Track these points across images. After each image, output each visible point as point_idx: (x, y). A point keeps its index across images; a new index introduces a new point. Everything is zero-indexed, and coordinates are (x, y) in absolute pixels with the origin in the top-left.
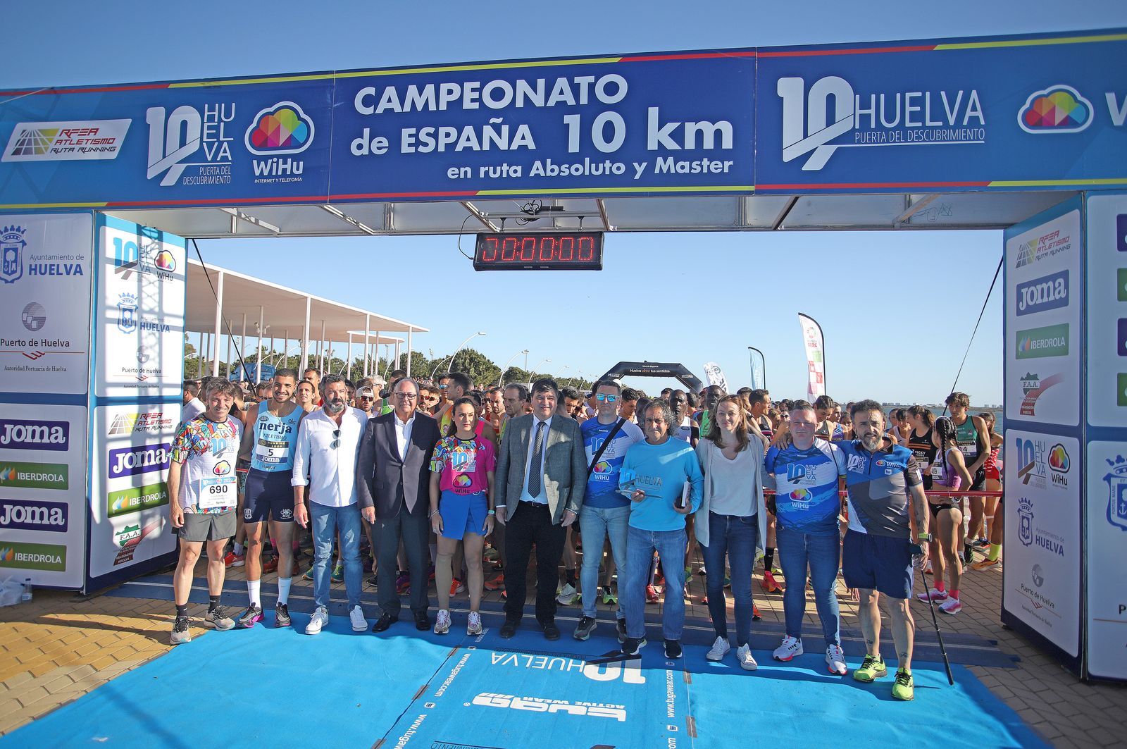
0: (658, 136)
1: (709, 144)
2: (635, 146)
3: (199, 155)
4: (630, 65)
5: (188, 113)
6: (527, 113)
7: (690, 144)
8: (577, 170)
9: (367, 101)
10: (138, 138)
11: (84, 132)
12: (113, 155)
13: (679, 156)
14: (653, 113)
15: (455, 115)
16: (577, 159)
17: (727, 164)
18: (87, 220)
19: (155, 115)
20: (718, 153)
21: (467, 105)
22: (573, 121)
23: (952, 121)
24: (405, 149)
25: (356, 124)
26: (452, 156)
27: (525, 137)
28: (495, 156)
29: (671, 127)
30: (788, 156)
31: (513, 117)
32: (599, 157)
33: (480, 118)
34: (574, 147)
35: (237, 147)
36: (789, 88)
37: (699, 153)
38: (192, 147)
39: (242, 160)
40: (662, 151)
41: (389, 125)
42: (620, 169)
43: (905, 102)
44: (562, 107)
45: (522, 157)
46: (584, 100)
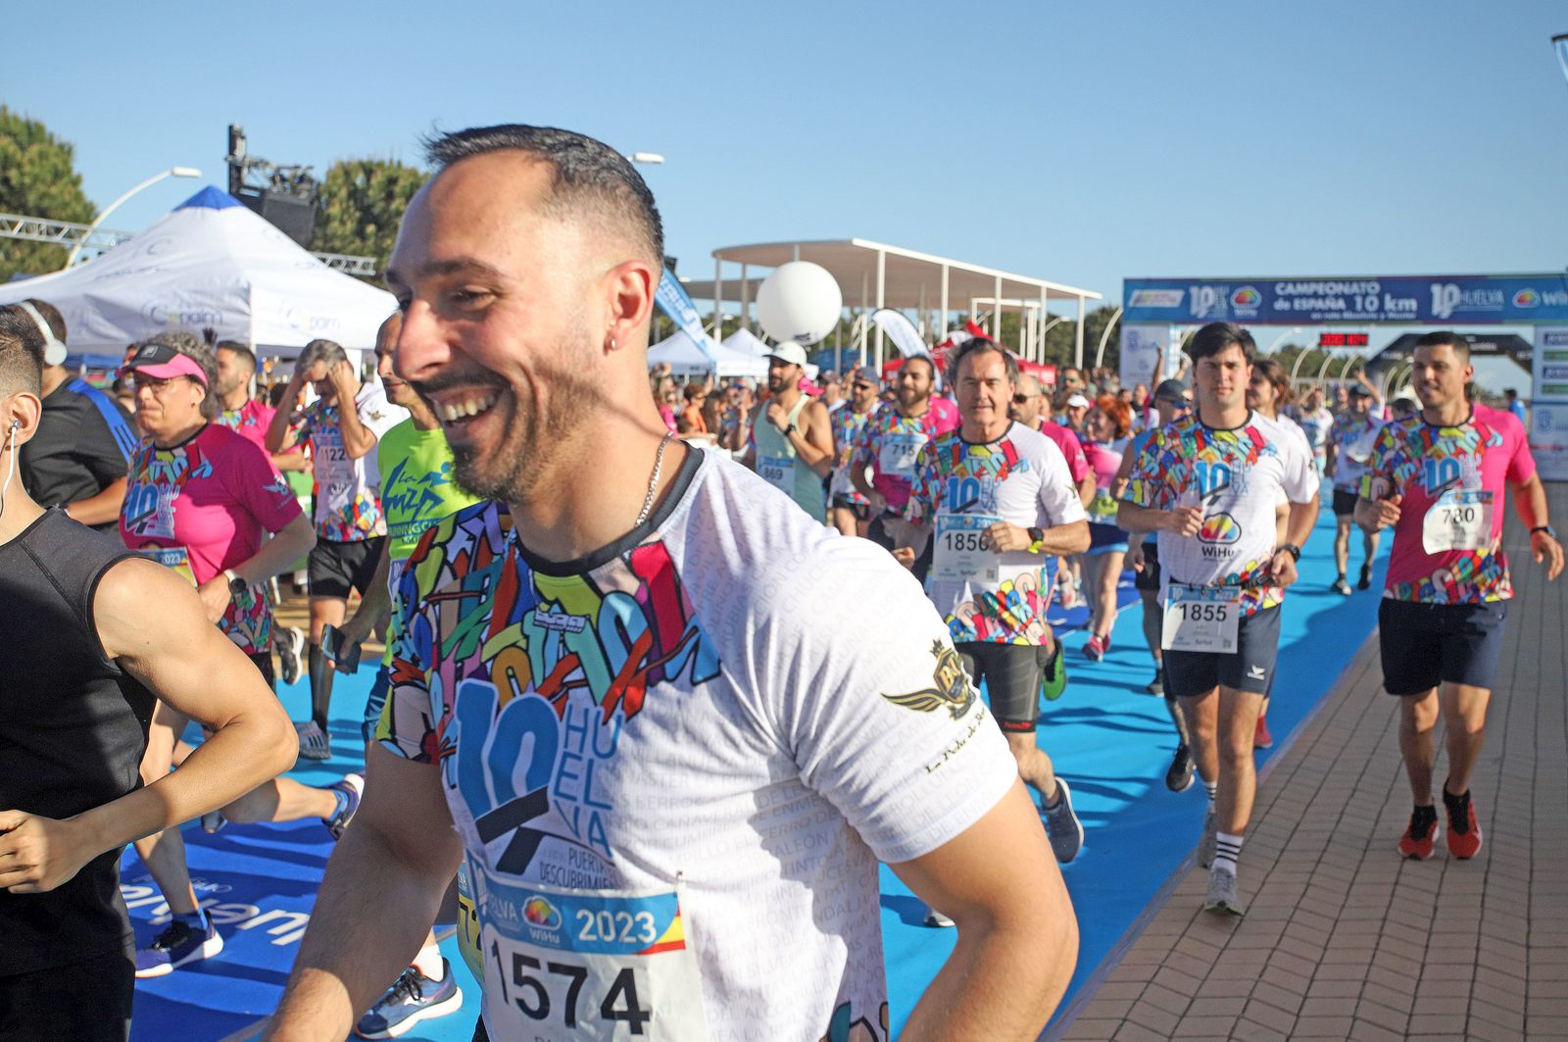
0: (1389, 304)
1: (1407, 308)
2: (1381, 309)
3: (1213, 307)
4: (1381, 280)
5: (1208, 290)
6: (1343, 296)
7: (1400, 307)
8: (1357, 316)
9: (1283, 289)
10: (1187, 300)
11: (1163, 296)
12: (1176, 304)
13: (1398, 312)
14: (1388, 297)
15: (1316, 296)
16: (1359, 312)
17: (1411, 316)
18: (1164, 329)
19: (1194, 290)
20: (1411, 311)
21: (1321, 292)
22: (1359, 300)
23: (1491, 299)
24: (1297, 304)
25: (1276, 297)
26: (1314, 310)
27: (1341, 304)
28: (1330, 311)
29: (1394, 301)
30: (1436, 309)
31: (1337, 297)
32: (1367, 312)
33: (1324, 297)
34: (1359, 306)
35: (1229, 304)
36: (1436, 289)
37: (1404, 311)
38: (1211, 301)
39: (1231, 309)
40: (1391, 311)
41: (1290, 298)
42: (1374, 316)
43: (1477, 294)
44: (1355, 294)
45: (1341, 311)
46: (1363, 291)
